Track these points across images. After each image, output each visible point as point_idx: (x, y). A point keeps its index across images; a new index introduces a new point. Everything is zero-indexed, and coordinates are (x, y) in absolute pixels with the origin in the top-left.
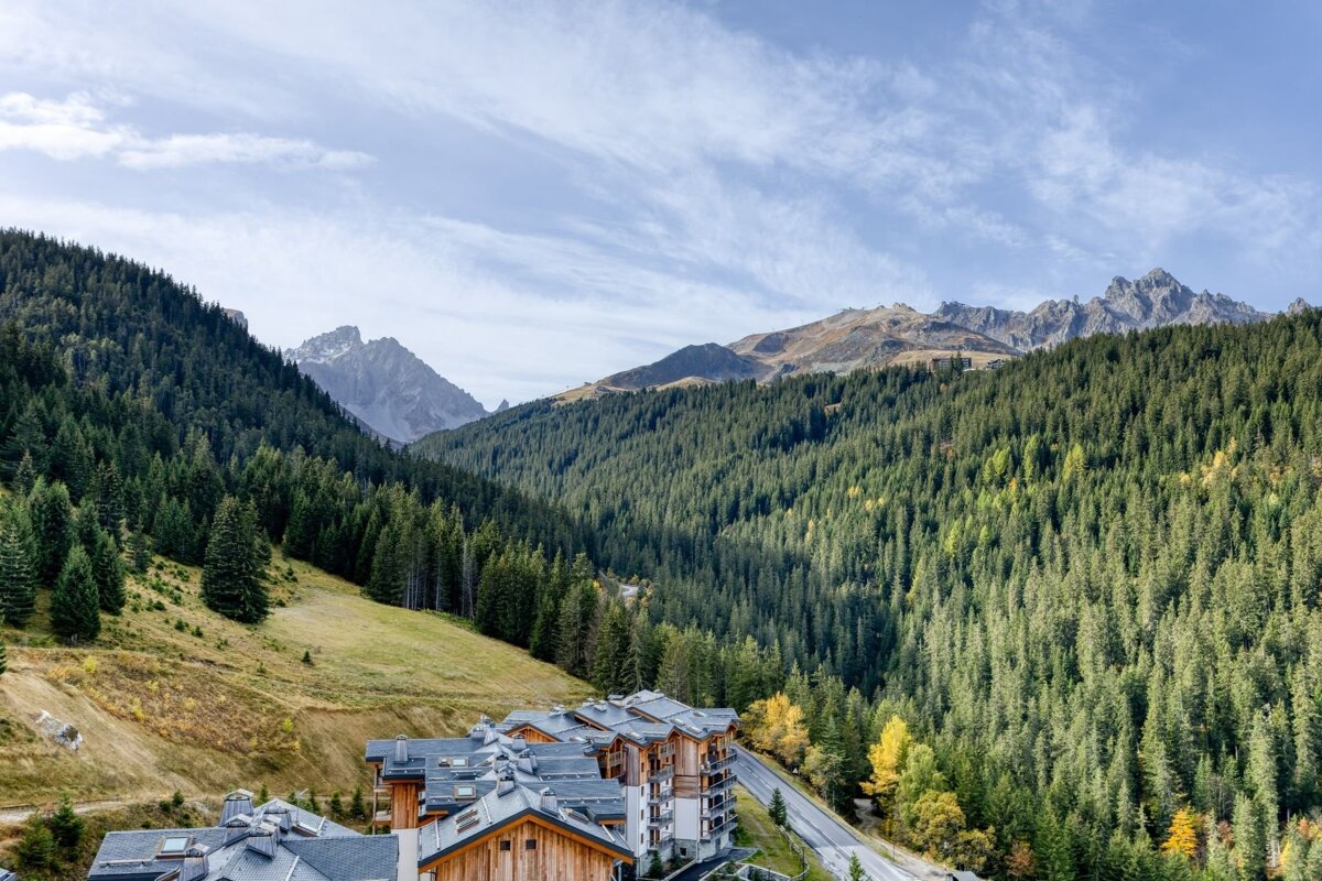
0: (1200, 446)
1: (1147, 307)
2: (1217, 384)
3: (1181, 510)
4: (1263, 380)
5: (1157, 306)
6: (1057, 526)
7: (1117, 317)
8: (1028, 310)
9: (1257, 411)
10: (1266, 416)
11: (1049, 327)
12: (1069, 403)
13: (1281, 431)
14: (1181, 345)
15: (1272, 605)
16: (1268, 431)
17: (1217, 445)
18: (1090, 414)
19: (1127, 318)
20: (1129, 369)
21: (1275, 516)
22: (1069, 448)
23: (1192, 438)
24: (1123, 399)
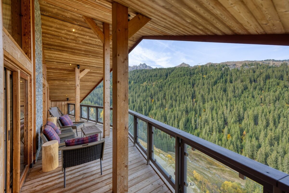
0: (144, 81)
1: (143, 67)
2: (146, 75)
3: (141, 88)
4: (150, 75)
5: (144, 67)
6: (130, 89)
7: (140, 68)
8: (132, 66)
9: (149, 78)
10: (150, 79)
11: (134, 68)
12: (133, 76)
13: (151, 80)
14: (144, 71)
15: (147, 97)
16: (149, 80)
17: (145, 81)
18: (134, 78)
19: (141, 68)
20: (139, 73)
21: (149, 88)
22: (132, 81)
23: (143, 81)
24: (138, 76)
